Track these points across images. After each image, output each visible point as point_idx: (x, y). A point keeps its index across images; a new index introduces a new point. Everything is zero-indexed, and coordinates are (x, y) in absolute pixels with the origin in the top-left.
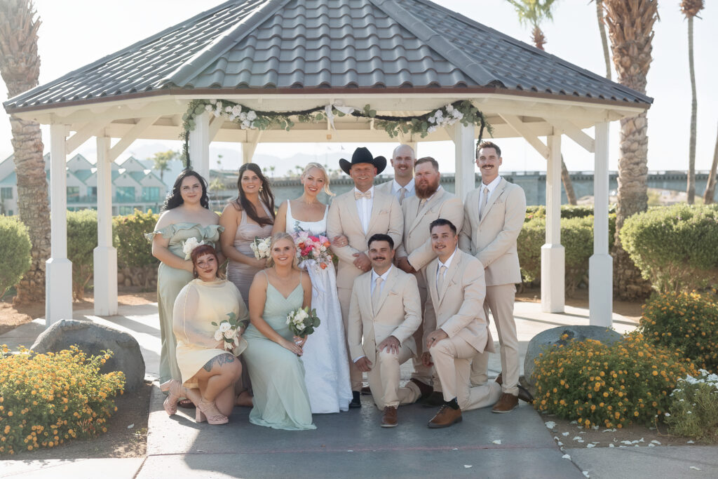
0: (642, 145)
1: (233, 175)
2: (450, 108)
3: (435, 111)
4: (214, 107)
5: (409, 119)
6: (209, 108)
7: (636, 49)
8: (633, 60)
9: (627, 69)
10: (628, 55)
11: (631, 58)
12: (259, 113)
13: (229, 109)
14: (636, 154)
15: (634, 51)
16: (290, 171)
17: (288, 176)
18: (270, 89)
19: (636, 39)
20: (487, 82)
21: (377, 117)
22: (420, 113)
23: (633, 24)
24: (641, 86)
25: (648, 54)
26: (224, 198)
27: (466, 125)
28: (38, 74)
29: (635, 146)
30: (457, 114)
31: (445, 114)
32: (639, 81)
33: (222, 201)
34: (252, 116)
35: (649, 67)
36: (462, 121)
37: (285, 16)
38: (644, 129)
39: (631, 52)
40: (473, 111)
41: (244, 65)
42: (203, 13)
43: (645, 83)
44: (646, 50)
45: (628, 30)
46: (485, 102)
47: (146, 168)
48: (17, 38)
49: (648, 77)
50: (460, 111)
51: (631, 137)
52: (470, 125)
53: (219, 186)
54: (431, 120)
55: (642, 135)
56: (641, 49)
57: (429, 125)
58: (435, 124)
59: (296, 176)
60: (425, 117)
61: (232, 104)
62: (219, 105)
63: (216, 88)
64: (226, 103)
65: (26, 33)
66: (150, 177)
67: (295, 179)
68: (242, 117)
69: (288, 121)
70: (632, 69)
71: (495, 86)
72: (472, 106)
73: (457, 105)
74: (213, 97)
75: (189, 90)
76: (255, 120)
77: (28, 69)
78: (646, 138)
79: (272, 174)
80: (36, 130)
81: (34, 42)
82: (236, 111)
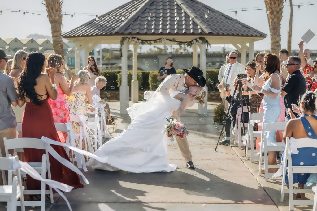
0: (278, 47)
1: (117, 51)
2: (198, 39)
3: (194, 40)
4: (129, 38)
5: (186, 42)
6: (128, 39)
7: (276, 13)
8: (275, 16)
9: (273, 19)
10: (273, 15)
11: (274, 16)
12: (142, 40)
13: (133, 39)
14: (276, 50)
15: (275, 13)
16: (151, 49)
17: (149, 52)
18: (146, 34)
19: (276, 9)
20: (208, 33)
21: (177, 42)
22: (189, 41)
23: (275, 4)
24: (278, 26)
25: (281, 14)
26: (112, 64)
27: (203, 44)
28: (62, 20)
29: (276, 47)
30: (200, 41)
31: (197, 41)
32: (278, 24)
33: (112, 66)
34: (140, 41)
35: (281, 19)
36: (202, 43)
37: (150, 9)
38: (279, 41)
39: (274, 14)
40: (205, 40)
41: (138, 26)
42: (124, 5)
43: (280, 25)
44: (280, 13)
45: (273, 6)
46: (208, 38)
47: (69, 48)
48: (55, 8)
49: (281, 23)
50: (201, 40)
51: (274, 44)
52: (204, 44)
53: (110, 57)
54: (192, 43)
55: (278, 43)
56: (278, 13)
57: (192, 44)
58: (194, 44)
59: (154, 52)
60: (191, 42)
61: (134, 38)
62: (131, 38)
63: (130, 34)
64: (133, 38)
65: (58, 6)
66: (72, 52)
67: (153, 54)
68: (137, 41)
69: (151, 43)
70: (275, 20)
71: (210, 34)
72: (205, 39)
73: (200, 38)
74: (129, 36)
75: (122, 34)
76: (141, 42)
77: (59, 19)
78: (280, 44)
79: (140, 50)
80: (61, 40)
81: (61, 9)
82: (136, 40)
